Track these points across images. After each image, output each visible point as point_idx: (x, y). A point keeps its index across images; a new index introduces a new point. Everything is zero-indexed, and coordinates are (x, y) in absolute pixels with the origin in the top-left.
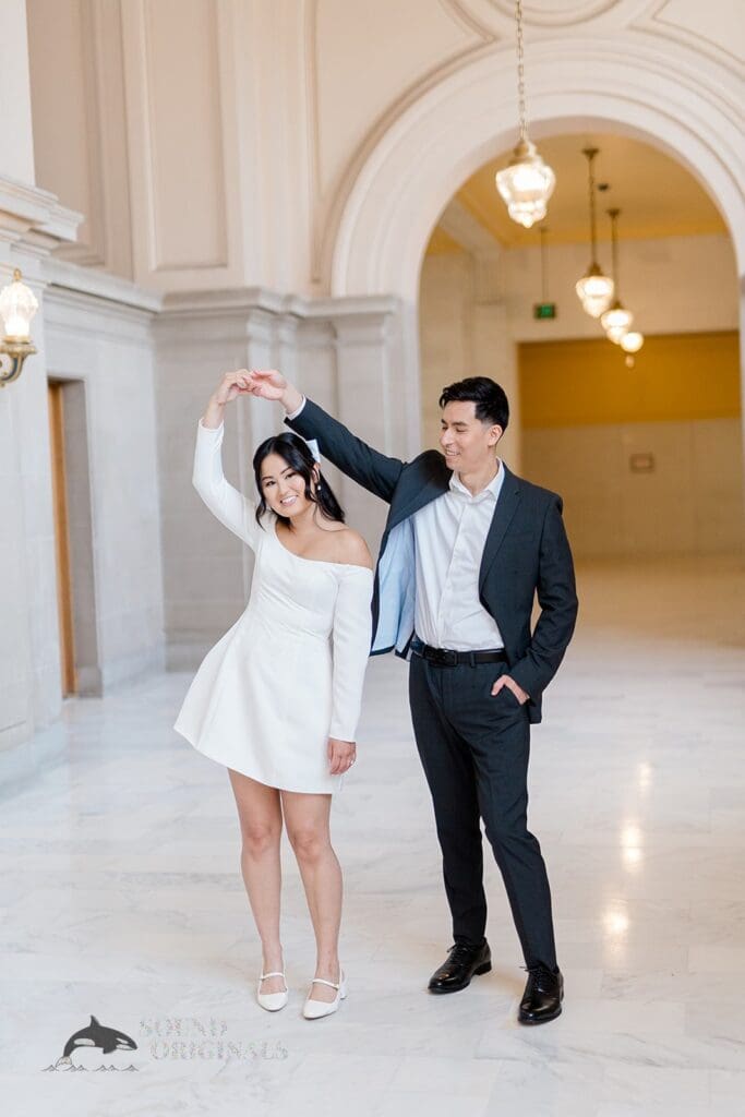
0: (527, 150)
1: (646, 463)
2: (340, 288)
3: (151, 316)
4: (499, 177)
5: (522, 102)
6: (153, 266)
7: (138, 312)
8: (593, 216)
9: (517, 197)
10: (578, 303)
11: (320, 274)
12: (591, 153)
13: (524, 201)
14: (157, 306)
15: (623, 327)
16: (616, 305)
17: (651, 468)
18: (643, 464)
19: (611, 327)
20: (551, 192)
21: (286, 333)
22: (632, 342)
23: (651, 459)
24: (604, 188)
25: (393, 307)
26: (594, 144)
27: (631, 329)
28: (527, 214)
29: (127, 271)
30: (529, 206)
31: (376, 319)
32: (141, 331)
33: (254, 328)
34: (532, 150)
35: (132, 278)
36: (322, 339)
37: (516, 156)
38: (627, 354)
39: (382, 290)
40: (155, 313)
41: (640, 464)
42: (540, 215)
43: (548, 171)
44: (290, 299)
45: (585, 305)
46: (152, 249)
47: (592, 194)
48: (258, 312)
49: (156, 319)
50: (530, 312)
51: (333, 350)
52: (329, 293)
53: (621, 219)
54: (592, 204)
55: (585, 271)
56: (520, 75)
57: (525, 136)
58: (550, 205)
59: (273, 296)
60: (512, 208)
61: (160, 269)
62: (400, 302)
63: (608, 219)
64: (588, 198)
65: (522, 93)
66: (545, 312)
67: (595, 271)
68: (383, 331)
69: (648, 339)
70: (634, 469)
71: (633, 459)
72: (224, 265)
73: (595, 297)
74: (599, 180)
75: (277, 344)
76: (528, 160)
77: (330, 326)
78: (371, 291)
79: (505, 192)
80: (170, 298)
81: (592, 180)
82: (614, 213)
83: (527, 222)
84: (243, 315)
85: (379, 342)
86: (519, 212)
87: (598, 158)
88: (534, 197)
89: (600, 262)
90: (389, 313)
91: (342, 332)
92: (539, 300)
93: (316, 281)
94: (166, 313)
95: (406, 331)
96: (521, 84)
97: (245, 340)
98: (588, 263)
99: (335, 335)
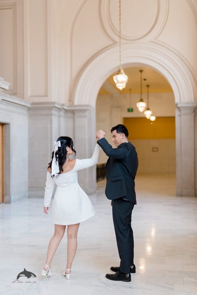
0: (121, 71)
1: (156, 150)
2: (76, 103)
3: (28, 108)
4: (114, 77)
5: (120, 59)
6: (29, 95)
7: (25, 107)
8: (141, 87)
9: (118, 82)
10: (137, 108)
11: (71, 99)
12: (141, 71)
13: (120, 83)
14: (30, 106)
15: (150, 115)
16: (148, 109)
17: (157, 151)
18: (155, 150)
19: (146, 114)
20: (127, 81)
21: (62, 113)
22: (153, 119)
23: (157, 148)
24: (145, 80)
25: (89, 108)
26: (142, 69)
27: (152, 115)
28: (121, 86)
29: (22, 97)
30: (121, 85)
31: (85, 111)
32: (25, 112)
33: (53, 112)
34: (122, 71)
35: (24, 99)
36: (71, 115)
37: (119, 72)
38: (151, 121)
39: (86, 104)
40: (29, 107)
41: (154, 150)
42: (124, 87)
43: (126, 76)
44: (63, 105)
45: (139, 109)
46: (29, 92)
47: (141, 81)
48: (54, 108)
49: (29, 109)
50: (126, 110)
51: (74, 118)
52: (73, 103)
53: (149, 88)
54: (141, 84)
55: (139, 100)
56: (120, 53)
57: (121, 67)
58: (127, 85)
59: (58, 104)
60: (117, 85)
61: (31, 97)
62: (91, 107)
63: (146, 88)
64: (140, 82)
65: (120, 57)
66: (130, 110)
67: (142, 100)
68: (87, 114)
69: (157, 118)
70: (153, 151)
71: (153, 148)
72: (47, 96)
73: (142, 107)
74: (143, 78)
75: (60, 116)
76: (121, 74)
77: (73, 112)
78: (83, 103)
79: (115, 81)
80: (33, 104)
81: (141, 78)
82: (148, 86)
83: (121, 88)
84: (51, 109)
85: (85, 116)
86: (119, 86)
87: (143, 72)
88: (123, 82)
89: (143, 98)
90: (88, 109)
91: (76, 114)
92: (129, 107)
93: (70, 101)
94: (31, 107)
95: (93, 114)
96: (120, 55)
97: (51, 115)
98: (140, 98)
99: (74, 114)
